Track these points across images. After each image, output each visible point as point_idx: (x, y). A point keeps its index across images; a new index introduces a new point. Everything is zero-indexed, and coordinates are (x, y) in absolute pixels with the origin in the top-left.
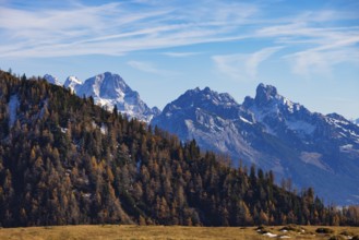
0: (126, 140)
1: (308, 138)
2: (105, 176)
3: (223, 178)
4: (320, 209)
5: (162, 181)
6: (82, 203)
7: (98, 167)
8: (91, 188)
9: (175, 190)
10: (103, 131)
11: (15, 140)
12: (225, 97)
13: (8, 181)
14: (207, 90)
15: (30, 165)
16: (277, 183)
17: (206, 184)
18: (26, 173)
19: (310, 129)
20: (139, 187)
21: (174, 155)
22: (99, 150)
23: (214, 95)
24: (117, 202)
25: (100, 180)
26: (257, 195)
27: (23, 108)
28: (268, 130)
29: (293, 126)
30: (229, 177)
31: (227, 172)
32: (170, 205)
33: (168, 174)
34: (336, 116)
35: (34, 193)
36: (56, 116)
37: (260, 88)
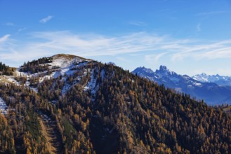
0: (141, 84)
1: (177, 83)
2: (135, 96)
3: (173, 96)
4: (206, 107)
5: (154, 97)
6: (128, 105)
7: (132, 93)
8: (131, 100)
9: (158, 101)
10: (133, 81)
11: (104, 85)
12: (150, 70)
13: (103, 98)
14: (144, 68)
15: (110, 93)
16: (191, 98)
17: (168, 99)
18: (109, 96)
19: (178, 80)
20: (146, 100)
21: (157, 89)
22: (132, 87)
23: (146, 69)
24: (139, 105)
25: (133, 98)
26: (185, 102)
27: (106, 74)
28: (164, 81)
29: (172, 79)
30: (176, 96)
31: (175, 94)
32: (156, 106)
33: (155, 95)
34: (186, 76)
35: (112, 102)
36: (117, 76)
37: (161, 67)
